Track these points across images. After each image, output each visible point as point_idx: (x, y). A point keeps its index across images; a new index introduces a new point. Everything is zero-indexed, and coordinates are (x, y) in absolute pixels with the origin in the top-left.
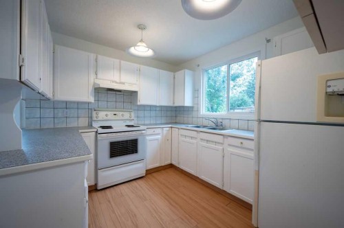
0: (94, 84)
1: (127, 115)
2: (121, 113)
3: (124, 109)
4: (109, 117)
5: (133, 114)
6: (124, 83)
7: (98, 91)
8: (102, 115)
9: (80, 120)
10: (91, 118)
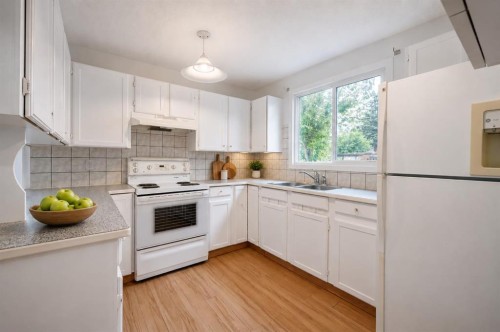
0: (131, 119)
1: (179, 167)
2: (172, 164)
3: (175, 158)
4: (152, 171)
5: (188, 165)
6: (175, 118)
7: (137, 130)
8: (142, 167)
9: (109, 175)
10: (126, 172)
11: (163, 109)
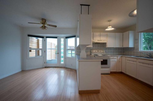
0: (93, 41)
1: (102, 51)
2: (100, 51)
3: (101, 49)
4: (96, 52)
5: (104, 51)
6: (101, 40)
7: (95, 44)
8: (94, 51)
9: (88, 53)
10: (91, 52)
11: (99, 39)
